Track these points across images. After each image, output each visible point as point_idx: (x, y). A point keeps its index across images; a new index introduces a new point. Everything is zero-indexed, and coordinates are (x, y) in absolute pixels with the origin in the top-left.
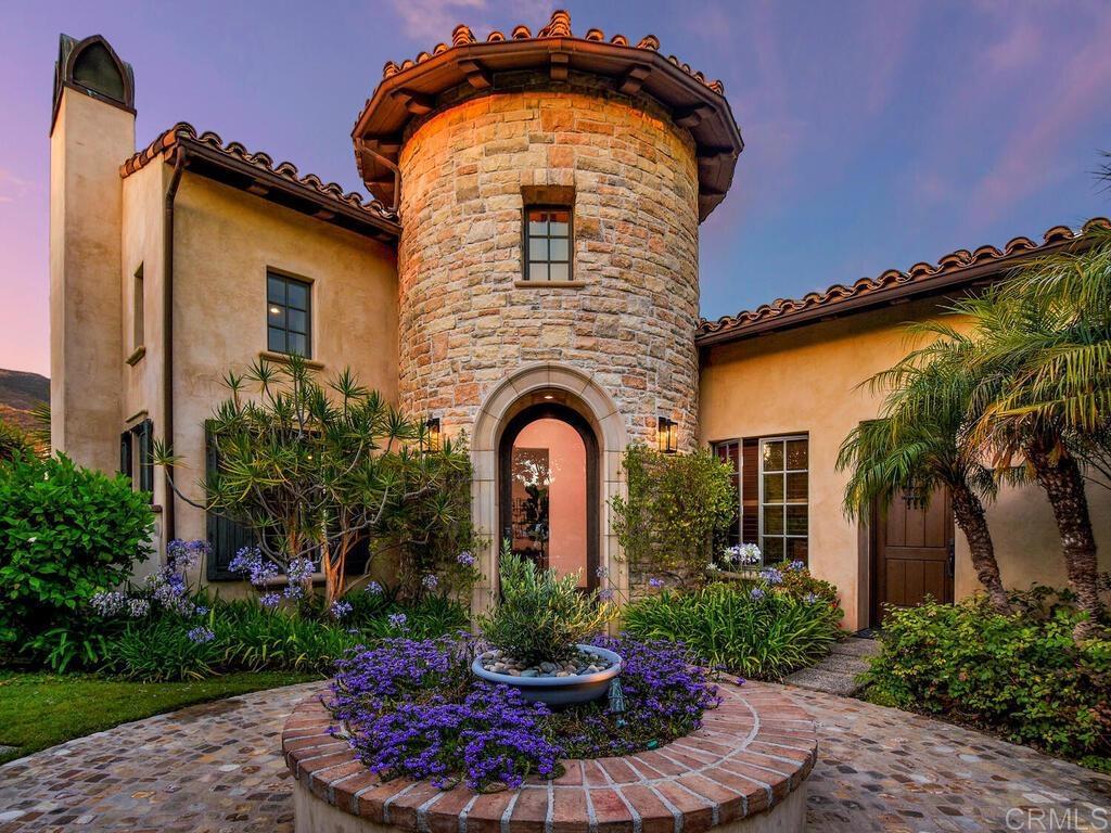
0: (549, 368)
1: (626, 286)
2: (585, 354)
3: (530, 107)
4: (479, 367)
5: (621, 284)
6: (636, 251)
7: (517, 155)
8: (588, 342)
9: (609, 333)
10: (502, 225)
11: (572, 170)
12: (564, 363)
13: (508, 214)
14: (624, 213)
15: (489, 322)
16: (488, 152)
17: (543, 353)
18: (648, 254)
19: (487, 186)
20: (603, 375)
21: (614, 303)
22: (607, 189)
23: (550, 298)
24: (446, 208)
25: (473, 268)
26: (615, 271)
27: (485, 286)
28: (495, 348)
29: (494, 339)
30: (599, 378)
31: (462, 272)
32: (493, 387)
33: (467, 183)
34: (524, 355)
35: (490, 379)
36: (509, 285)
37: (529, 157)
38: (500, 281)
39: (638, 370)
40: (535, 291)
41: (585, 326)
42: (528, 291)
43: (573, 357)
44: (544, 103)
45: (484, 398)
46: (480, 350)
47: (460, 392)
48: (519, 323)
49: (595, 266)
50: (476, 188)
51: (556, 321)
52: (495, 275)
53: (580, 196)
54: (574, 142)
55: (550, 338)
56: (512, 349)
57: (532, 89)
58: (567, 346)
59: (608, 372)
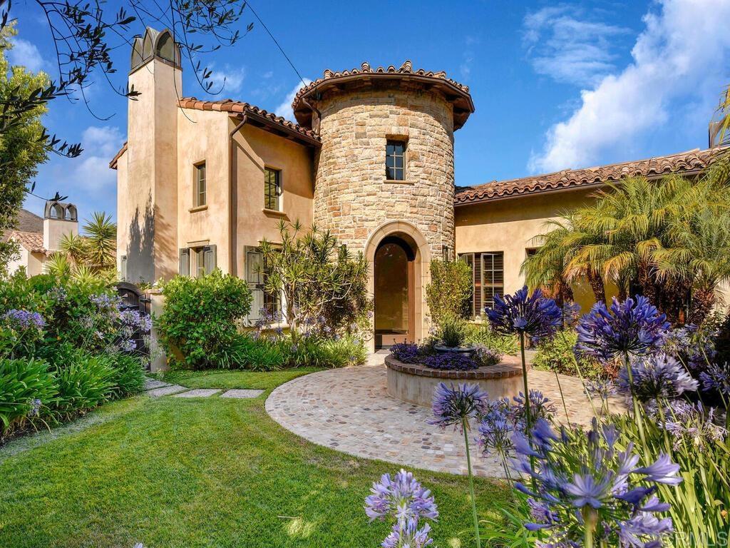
0: (399, 222)
1: (429, 183)
2: (413, 215)
3: (390, 97)
4: (366, 220)
5: (427, 182)
6: (433, 165)
7: (385, 119)
8: (415, 210)
9: (423, 205)
10: (377, 152)
11: (407, 128)
12: (405, 220)
13: (381, 147)
14: (428, 148)
15: (372, 199)
16: (371, 117)
17: (396, 215)
18: (438, 167)
19: (371, 133)
20: (421, 226)
21: (425, 191)
22: (422, 137)
23: (399, 189)
24: (350, 140)
25: (364, 172)
26: (424, 175)
27: (370, 181)
28: (374, 211)
29: (374, 207)
30: (419, 227)
31: (358, 173)
32: (373, 231)
33: (361, 130)
34: (388, 216)
35: (372, 226)
36: (381, 182)
37: (390, 121)
38: (377, 179)
39: (434, 222)
40: (392, 185)
41: (413, 202)
42: (389, 185)
43: (409, 217)
44: (396, 96)
45: (369, 236)
46: (368, 212)
47: (357, 232)
48: (386, 200)
49: (417, 174)
50: (365, 133)
51: (401, 200)
52: (374, 176)
53: (411, 141)
54: (408, 114)
55: (399, 208)
56: (382, 213)
57: (391, 88)
58: (406, 212)
59: (423, 224)
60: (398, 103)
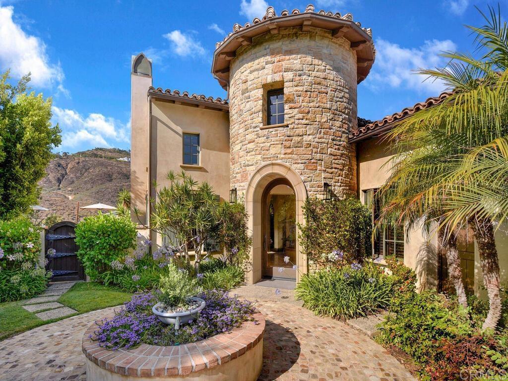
0: (273, 164)
1: (307, 122)
2: (287, 156)
3: (265, 49)
4: (248, 166)
5: (304, 121)
6: (311, 104)
7: (261, 71)
8: (289, 151)
9: (299, 145)
10: (256, 103)
11: (281, 73)
12: (279, 161)
13: (258, 98)
14: (305, 88)
15: (251, 146)
16: (251, 72)
17: (270, 158)
18: (317, 105)
19: (250, 87)
20: (296, 165)
21: (300, 131)
22: (298, 78)
23: (273, 133)
24: (239, 98)
25: (246, 123)
26: (300, 116)
27: (250, 130)
28: (254, 157)
29: (253, 153)
30: (294, 167)
31: (243, 124)
32: (252, 174)
33: (244, 86)
34: (264, 159)
35: (252, 170)
36: (258, 129)
37: (266, 71)
38: (255, 127)
39: (312, 161)
40: (268, 130)
41: (287, 144)
42: (265, 130)
43: (282, 158)
44: (271, 46)
45: (249, 178)
46: (248, 158)
47: (242, 176)
48: (262, 145)
49: (292, 115)
50: (247, 88)
51: (276, 143)
52: (254, 125)
53: (286, 84)
54: (283, 60)
55: (273, 151)
56: (259, 157)
57: (266, 41)
58: (280, 153)
59: (299, 163)
60: (273, 53)
